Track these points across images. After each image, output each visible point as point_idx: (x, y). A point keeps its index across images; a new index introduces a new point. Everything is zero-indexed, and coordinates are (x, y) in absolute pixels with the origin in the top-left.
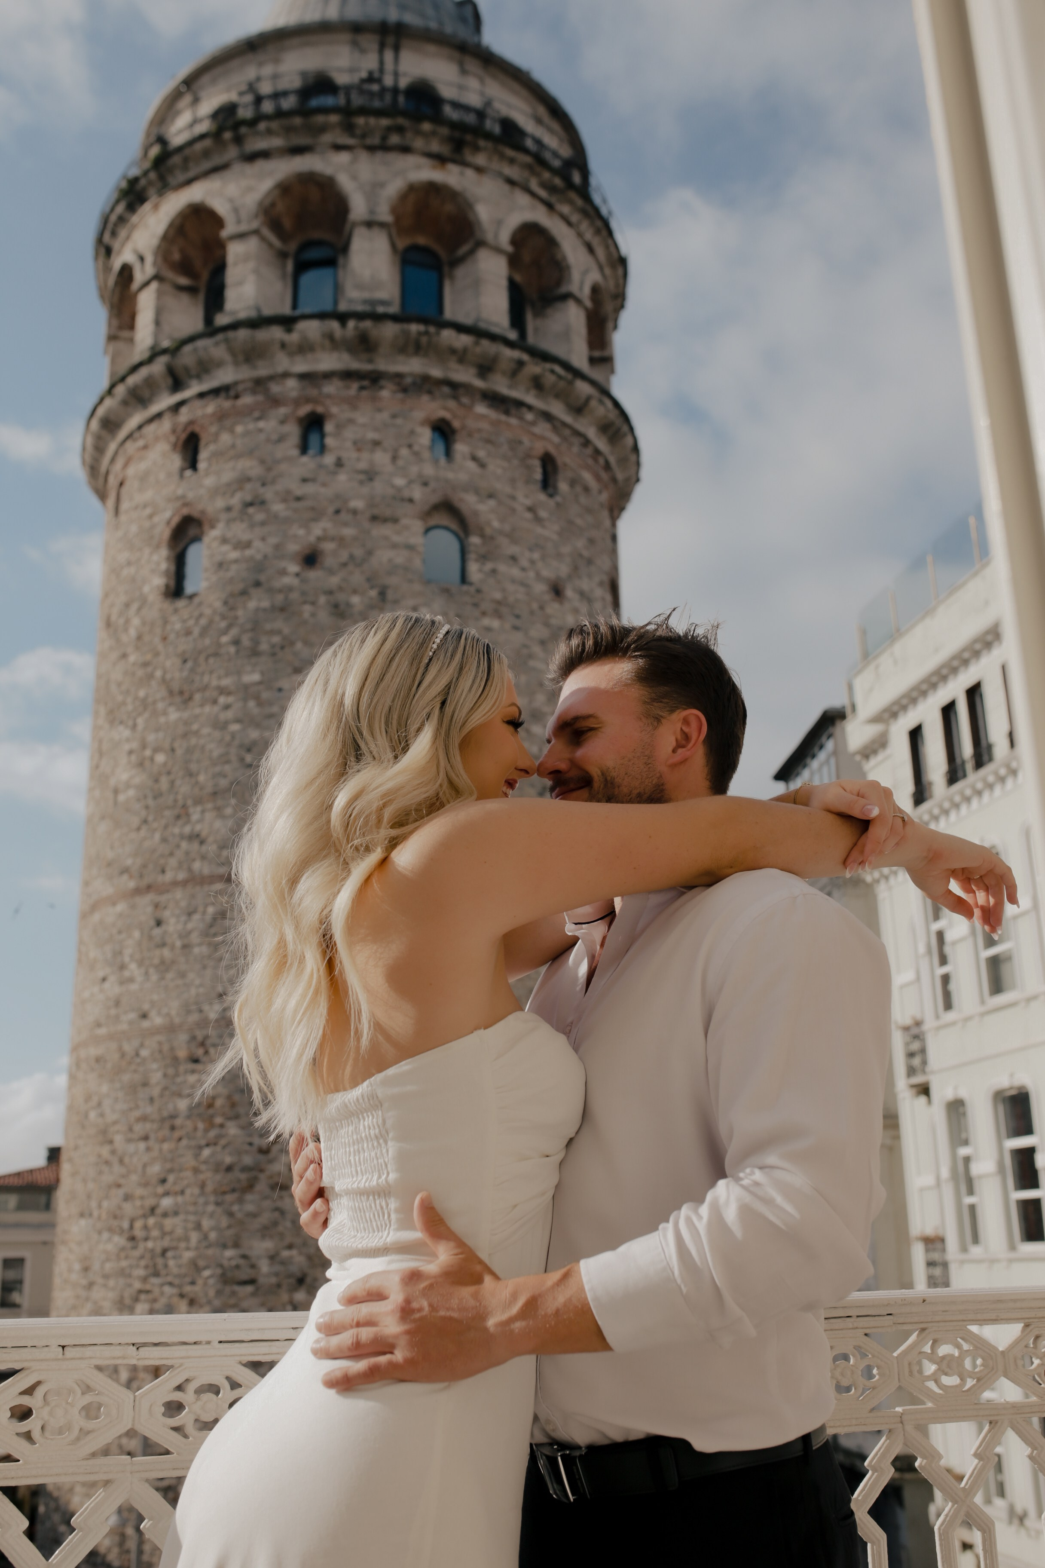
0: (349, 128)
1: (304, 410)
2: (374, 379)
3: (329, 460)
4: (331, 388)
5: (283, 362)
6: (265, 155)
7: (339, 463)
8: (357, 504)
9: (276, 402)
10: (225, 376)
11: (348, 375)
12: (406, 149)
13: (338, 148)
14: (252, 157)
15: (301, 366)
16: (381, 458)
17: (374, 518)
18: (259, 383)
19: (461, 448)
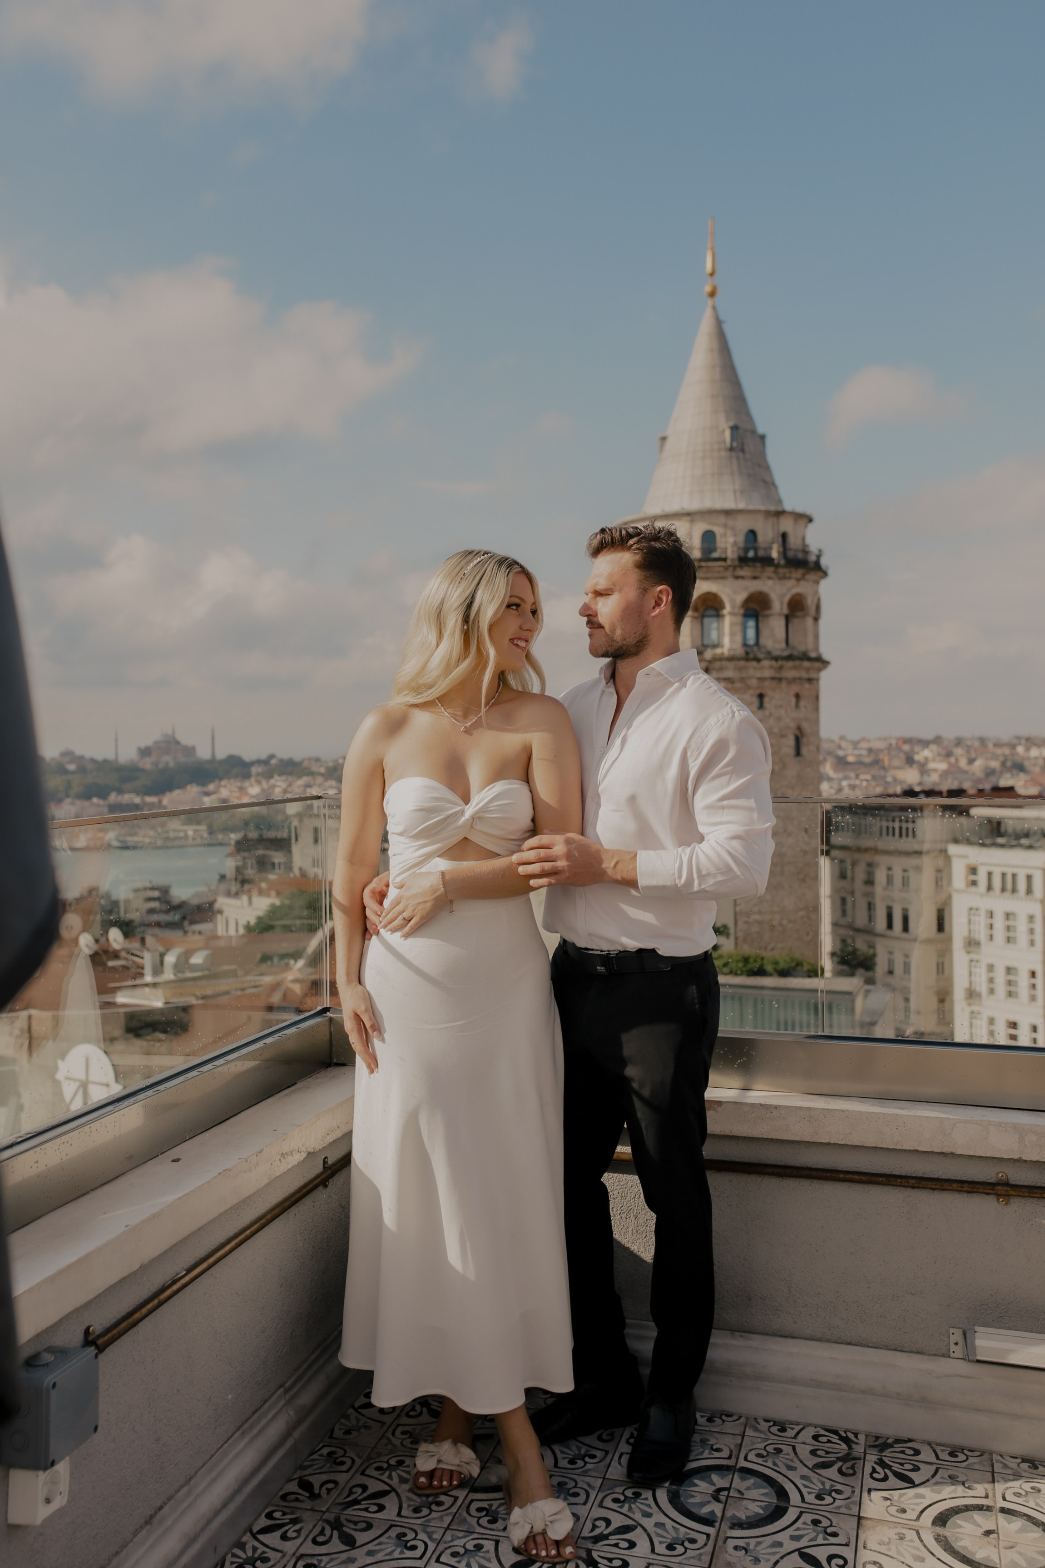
0: (775, 572)
1: (758, 692)
2: (780, 680)
3: (767, 713)
4: (767, 683)
5: (751, 672)
6: (742, 577)
7: (771, 714)
8: (776, 730)
9: (749, 687)
10: (729, 673)
11: (773, 678)
12: (790, 578)
13: (769, 578)
14: (737, 578)
15: (758, 674)
16: (782, 712)
17: (782, 736)
18: (742, 680)
19: (802, 703)
